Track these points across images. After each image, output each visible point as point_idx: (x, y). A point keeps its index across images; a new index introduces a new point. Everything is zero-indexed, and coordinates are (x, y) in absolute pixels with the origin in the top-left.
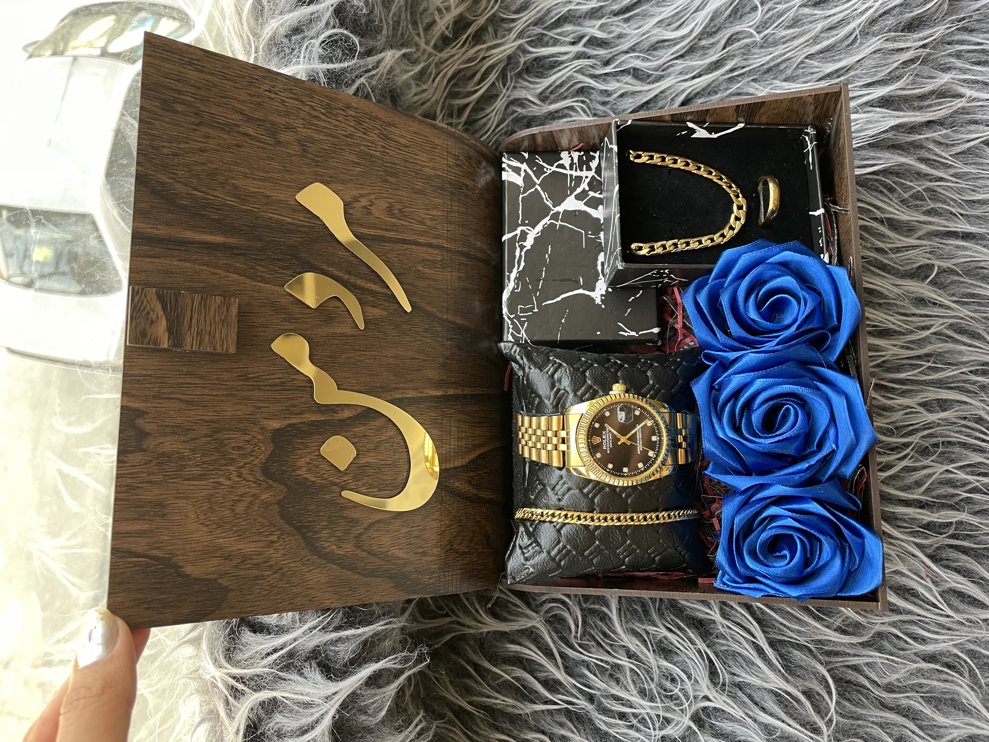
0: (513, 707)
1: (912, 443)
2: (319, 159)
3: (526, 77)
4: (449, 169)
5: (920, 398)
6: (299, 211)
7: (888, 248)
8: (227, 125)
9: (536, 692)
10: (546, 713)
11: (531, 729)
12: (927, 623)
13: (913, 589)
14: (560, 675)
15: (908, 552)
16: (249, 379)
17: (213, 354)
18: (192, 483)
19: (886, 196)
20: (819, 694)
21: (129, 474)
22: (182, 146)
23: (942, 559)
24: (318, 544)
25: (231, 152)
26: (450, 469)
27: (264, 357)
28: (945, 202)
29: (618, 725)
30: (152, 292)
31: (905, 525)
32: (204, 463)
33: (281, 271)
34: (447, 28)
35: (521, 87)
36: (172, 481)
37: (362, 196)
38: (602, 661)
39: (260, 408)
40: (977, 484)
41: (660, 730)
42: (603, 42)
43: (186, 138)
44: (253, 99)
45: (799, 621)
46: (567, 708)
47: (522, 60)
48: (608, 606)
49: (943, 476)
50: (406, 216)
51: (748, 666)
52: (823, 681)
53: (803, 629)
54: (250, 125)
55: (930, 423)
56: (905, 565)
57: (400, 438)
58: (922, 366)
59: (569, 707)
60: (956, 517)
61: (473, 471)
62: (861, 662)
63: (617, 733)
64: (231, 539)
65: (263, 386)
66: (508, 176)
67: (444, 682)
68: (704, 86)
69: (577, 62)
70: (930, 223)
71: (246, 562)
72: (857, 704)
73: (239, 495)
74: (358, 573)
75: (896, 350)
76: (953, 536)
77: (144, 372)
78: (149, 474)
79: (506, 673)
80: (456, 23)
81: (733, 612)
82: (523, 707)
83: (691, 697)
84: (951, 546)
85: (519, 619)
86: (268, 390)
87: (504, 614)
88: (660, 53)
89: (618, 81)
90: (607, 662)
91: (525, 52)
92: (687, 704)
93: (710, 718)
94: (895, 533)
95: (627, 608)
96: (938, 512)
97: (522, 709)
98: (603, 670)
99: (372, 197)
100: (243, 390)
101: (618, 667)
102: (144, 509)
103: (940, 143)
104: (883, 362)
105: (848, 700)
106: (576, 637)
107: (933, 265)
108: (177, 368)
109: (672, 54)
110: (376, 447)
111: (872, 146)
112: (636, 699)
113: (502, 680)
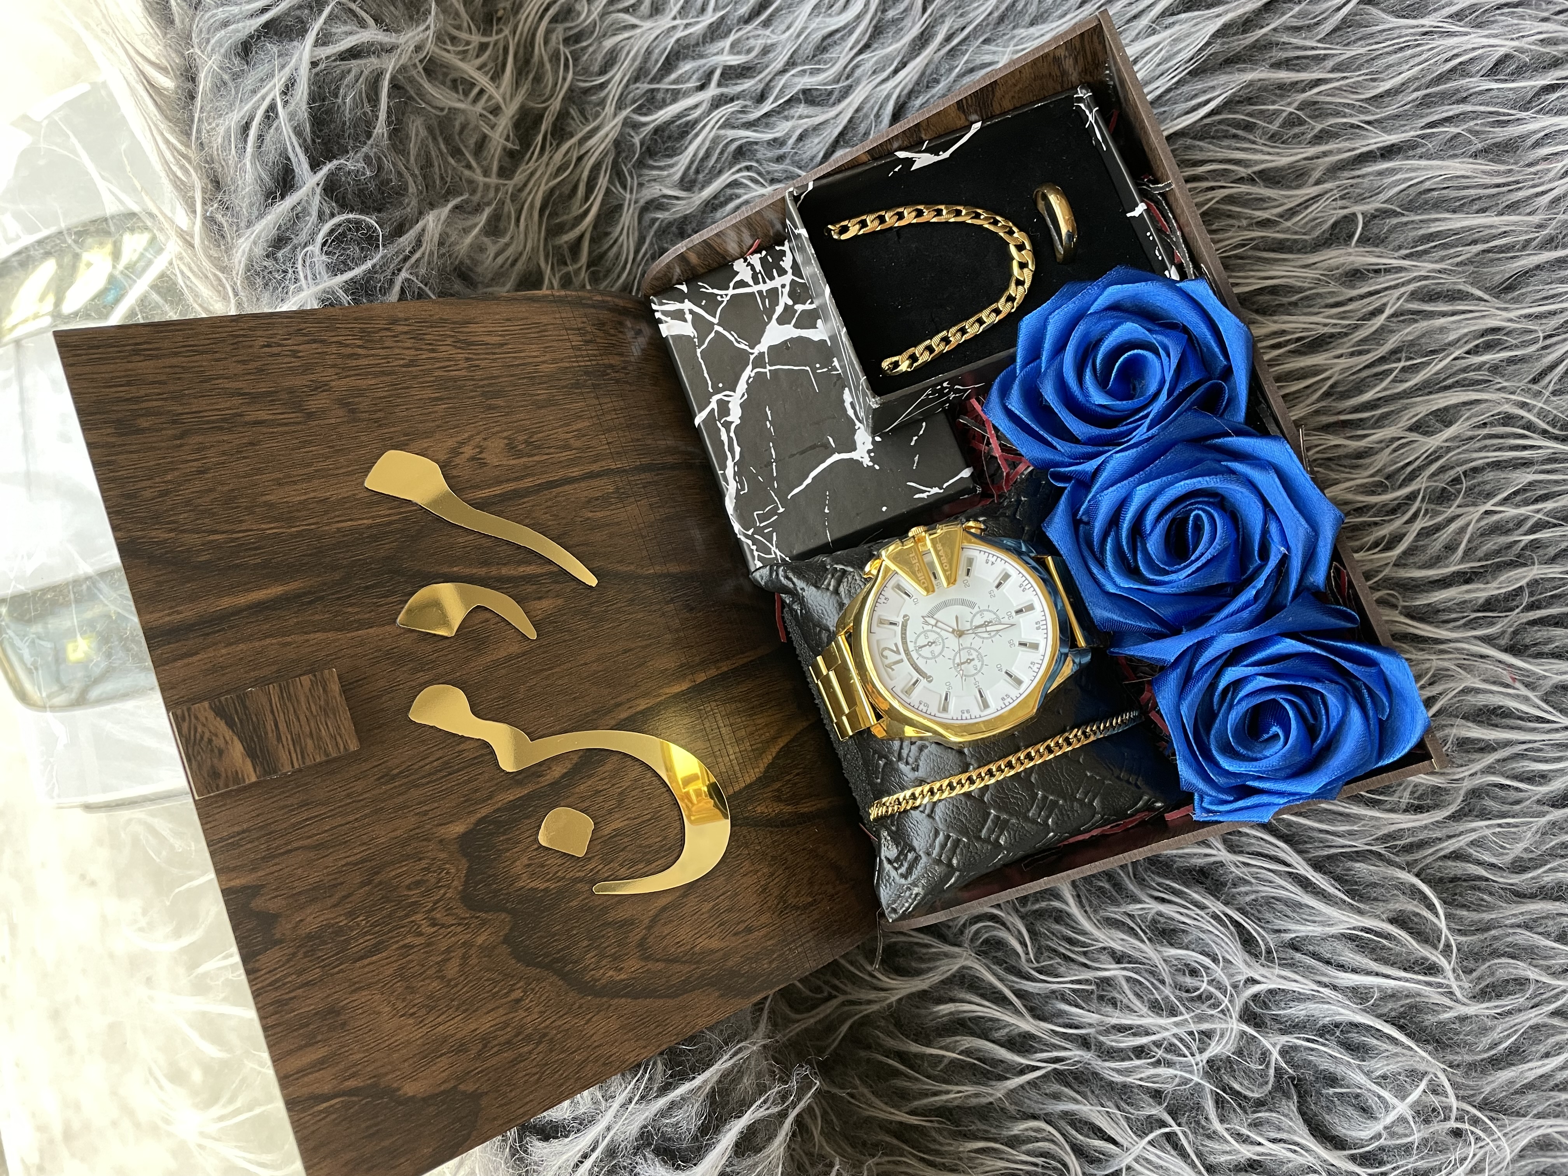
0: (977, 1095)
1: (1419, 490)
2: (379, 414)
3: (651, 162)
4: (578, 353)
5: (1406, 420)
6: (378, 503)
7: (1276, 216)
8: (224, 420)
9: (1002, 1061)
10: (1027, 1087)
11: (1013, 1118)
12: (1540, 750)
13: (1501, 707)
14: (1027, 1025)
15: (1472, 655)
16: (393, 778)
17: (327, 762)
18: (366, 961)
19: (1244, 139)
20: (1416, 915)
21: (270, 985)
22: (169, 477)
23: (1527, 647)
24: (587, 978)
25: (245, 458)
26: (740, 791)
27: (405, 737)
28: (1337, 114)
29: (1138, 1067)
30: (204, 709)
31: (1454, 616)
32: (374, 925)
33: (383, 601)
34: (507, 139)
35: (649, 181)
36: (337, 969)
37: (462, 444)
38: (1079, 982)
39: (426, 813)
40: (1539, 516)
41: (1201, 1053)
42: (744, 68)
43: (172, 462)
44: (249, 367)
45: (1346, 817)
46: (1055, 1069)
47: (637, 141)
48: (1060, 899)
49: (1483, 523)
50: (539, 447)
51: (1294, 911)
52: (1415, 892)
53: (1355, 828)
54: (258, 406)
55: (1435, 452)
56: (1474, 676)
57: (650, 775)
58: (1391, 371)
59: (1057, 1066)
60: (1525, 577)
61: (778, 780)
62: (1461, 844)
63: (1141, 1079)
64: (456, 1020)
65: (418, 779)
66: (669, 328)
67: (863, 1095)
68: (916, 77)
69: (717, 114)
70: (1325, 154)
71: (490, 1045)
72: (1479, 907)
73: (443, 953)
74: (660, 997)
75: (1344, 362)
76: (1531, 607)
77: (237, 829)
78: (299, 973)
79: (947, 1050)
80: (517, 125)
81: (1244, 839)
82: (989, 1090)
83: (1229, 988)
84: (1533, 623)
85: (938, 963)
86: (428, 783)
87: (914, 964)
88: (832, 54)
89: (787, 118)
90: (1087, 982)
91: (636, 126)
92: (1226, 1001)
93: (1269, 1008)
94: (1442, 633)
95: (1089, 892)
96: (1495, 578)
97: (991, 1095)
98: (1086, 996)
99: (478, 439)
100: (391, 797)
101: (1106, 982)
102: (312, 1027)
103: (1297, 29)
104: (1332, 386)
105: (1463, 906)
106: (1029, 961)
107: (1354, 214)
108: (282, 803)
109: (851, 49)
110: (620, 803)
111: (1194, 74)
112: (1150, 1020)
113: (946, 1061)
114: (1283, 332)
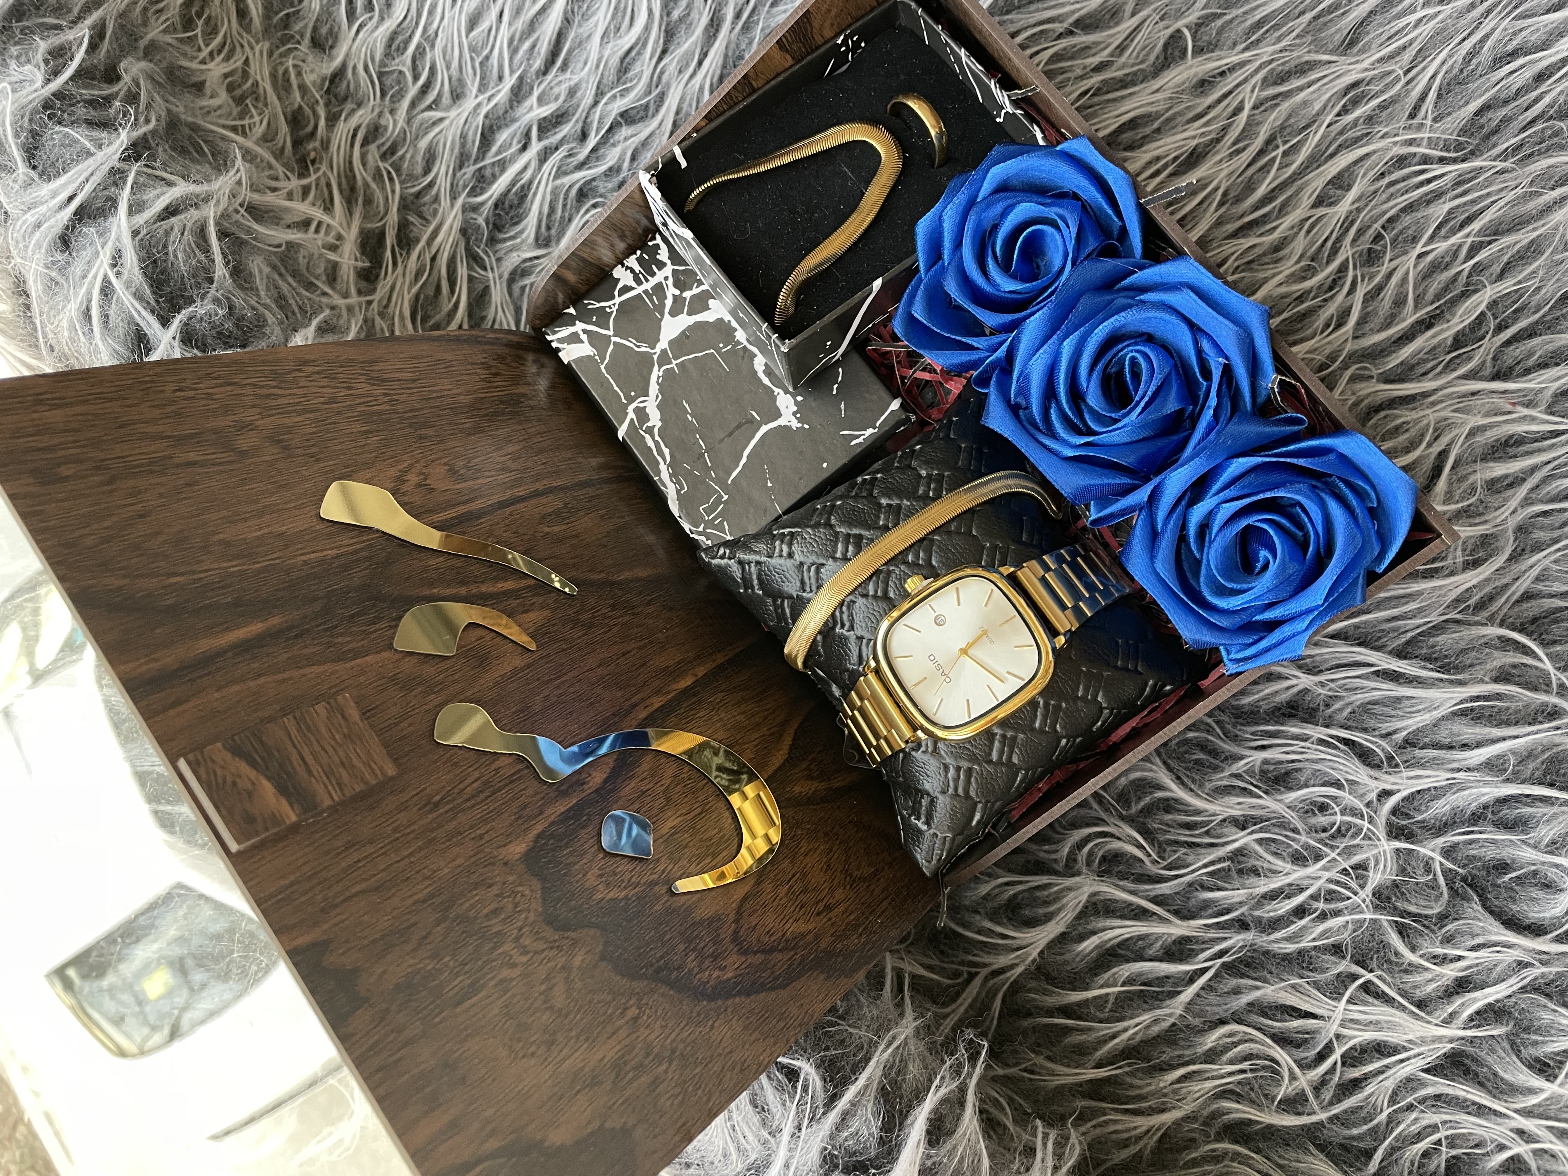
0: (1156, 1021)
1: (1347, 259)
2: (314, 449)
3: (502, 236)
7: (1107, 57)
9: (1167, 977)
10: (1202, 993)
11: (1202, 1032)
13: (1511, 436)
14: (1178, 929)
15: (1464, 396)
16: (436, 806)
17: (367, 790)
20: (1515, 666)
21: (369, 1049)
23: (1511, 368)
27: (436, 762)
29: (1304, 928)
30: (218, 751)
31: (1429, 365)
32: (463, 964)
35: (506, 253)
36: (438, 1019)
37: (404, 472)
38: (1213, 863)
39: (481, 837)
40: (1471, 239)
41: (1362, 888)
42: (557, 117)
44: (165, 411)
45: (1410, 597)
46: (1224, 964)
47: (481, 220)
48: (1160, 787)
49: (1420, 267)
50: (479, 471)
51: (1396, 709)
52: (1506, 643)
53: (1423, 604)
55: (1347, 218)
56: (1475, 415)
58: (1274, 160)
59: (1225, 959)
60: (1482, 302)
62: (1527, 583)
63: (1313, 940)
64: (580, 1051)
65: (463, 803)
66: (568, 354)
69: (547, 167)
73: (544, 981)
75: (1227, 167)
76: (1500, 329)
77: (284, 882)
79: (1108, 986)
81: (1317, 658)
82: (1167, 1011)
84: (1508, 342)
85: (1065, 901)
86: (473, 806)
87: (1041, 911)
88: (635, 70)
89: (614, 145)
90: (1221, 860)
91: (476, 208)
92: (1366, 824)
93: (1412, 817)
94: (1426, 385)
95: (1186, 768)
96: (1452, 315)
97: (1170, 1015)
98: (1224, 875)
99: (418, 467)
100: (441, 825)
101: (1240, 853)
102: (429, 1088)
105: (1556, 642)
106: (1155, 862)
107: (1179, 30)
112: (1298, 874)
113: (1112, 999)
114: (1158, 159)
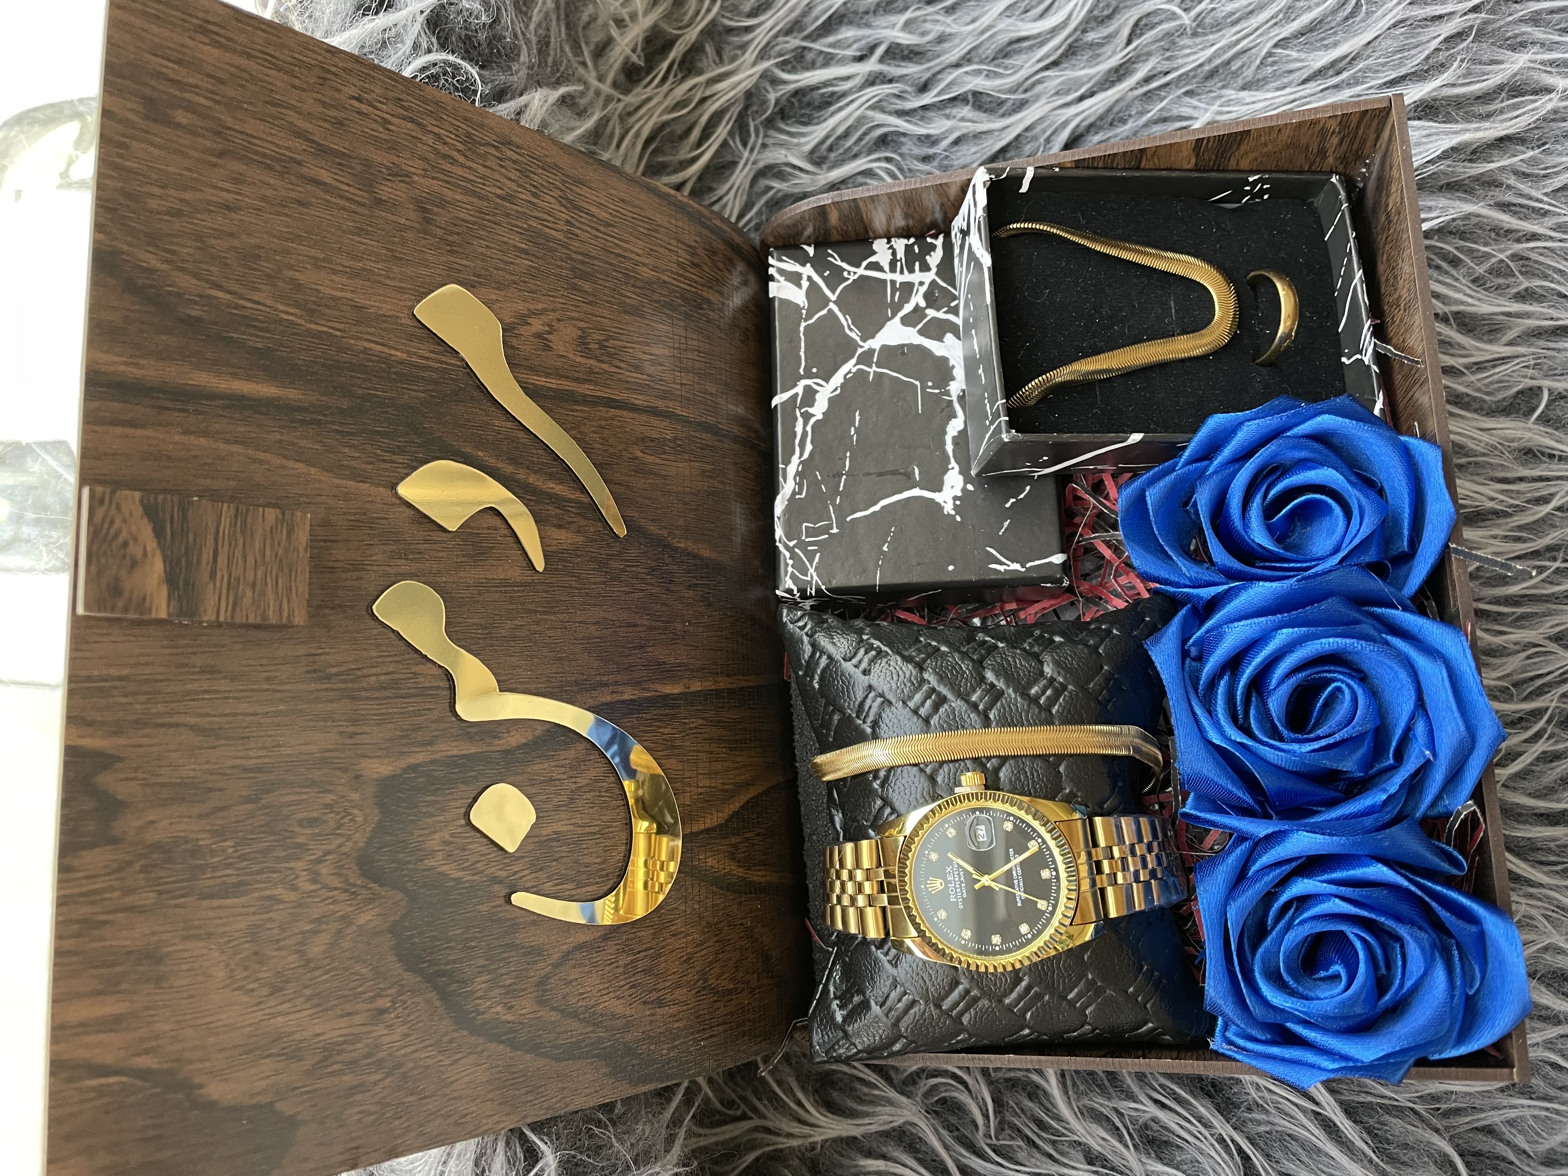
1: (1547, 707)
2: (455, 238)
3: (781, 126)
4: (681, 272)
5: (1549, 626)
6: (422, 339)
7: (1462, 366)
8: (275, 159)
16: (328, 677)
17: (260, 626)
18: (219, 902)
24: (470, 1006)
25: (286, 215)
30: (132, 500)
31: (1552, 859)
32: (243, 858)
33: (388, 456)
34: (634, 51)
35: (775, 144)
36: (176, 902)
37: (532, 314)
39: (352, 735)
42: (912, 51)
44: (329, 113)
47: (772, 97)
50: (610, 355)
52: (1447, 1162)
54: (324, 162)
56: (1561, 933)
61: (738, 834)
62: (1499, 1119)
64: (300, 1015)
66: (779, 288)
69: (869, 92)
70: (1527, 315)
74: (544, 1055)
75: (1498, 545)
77: (113, 672)
78: (127, 892)
80: (648, 41)
85: (879, 1110)
87: (851, 1103)
88: (1014, 62)
89: (947, 117)
91: (776, 82)
94: (1536, 875)
99: (551, 316)
103: (1525, 175)
106: (985, 1134)
107: (1542, 389)
108: (183, 660)
109: (1040, 60)
